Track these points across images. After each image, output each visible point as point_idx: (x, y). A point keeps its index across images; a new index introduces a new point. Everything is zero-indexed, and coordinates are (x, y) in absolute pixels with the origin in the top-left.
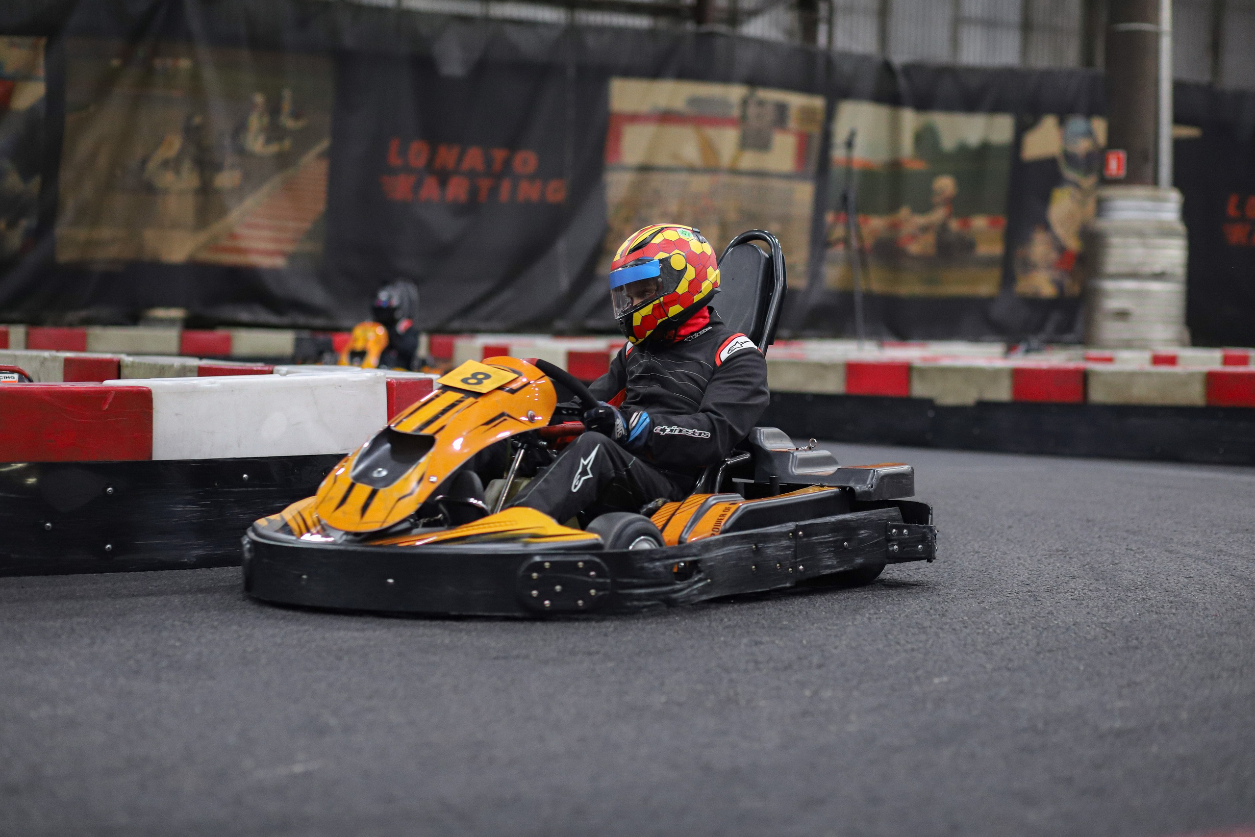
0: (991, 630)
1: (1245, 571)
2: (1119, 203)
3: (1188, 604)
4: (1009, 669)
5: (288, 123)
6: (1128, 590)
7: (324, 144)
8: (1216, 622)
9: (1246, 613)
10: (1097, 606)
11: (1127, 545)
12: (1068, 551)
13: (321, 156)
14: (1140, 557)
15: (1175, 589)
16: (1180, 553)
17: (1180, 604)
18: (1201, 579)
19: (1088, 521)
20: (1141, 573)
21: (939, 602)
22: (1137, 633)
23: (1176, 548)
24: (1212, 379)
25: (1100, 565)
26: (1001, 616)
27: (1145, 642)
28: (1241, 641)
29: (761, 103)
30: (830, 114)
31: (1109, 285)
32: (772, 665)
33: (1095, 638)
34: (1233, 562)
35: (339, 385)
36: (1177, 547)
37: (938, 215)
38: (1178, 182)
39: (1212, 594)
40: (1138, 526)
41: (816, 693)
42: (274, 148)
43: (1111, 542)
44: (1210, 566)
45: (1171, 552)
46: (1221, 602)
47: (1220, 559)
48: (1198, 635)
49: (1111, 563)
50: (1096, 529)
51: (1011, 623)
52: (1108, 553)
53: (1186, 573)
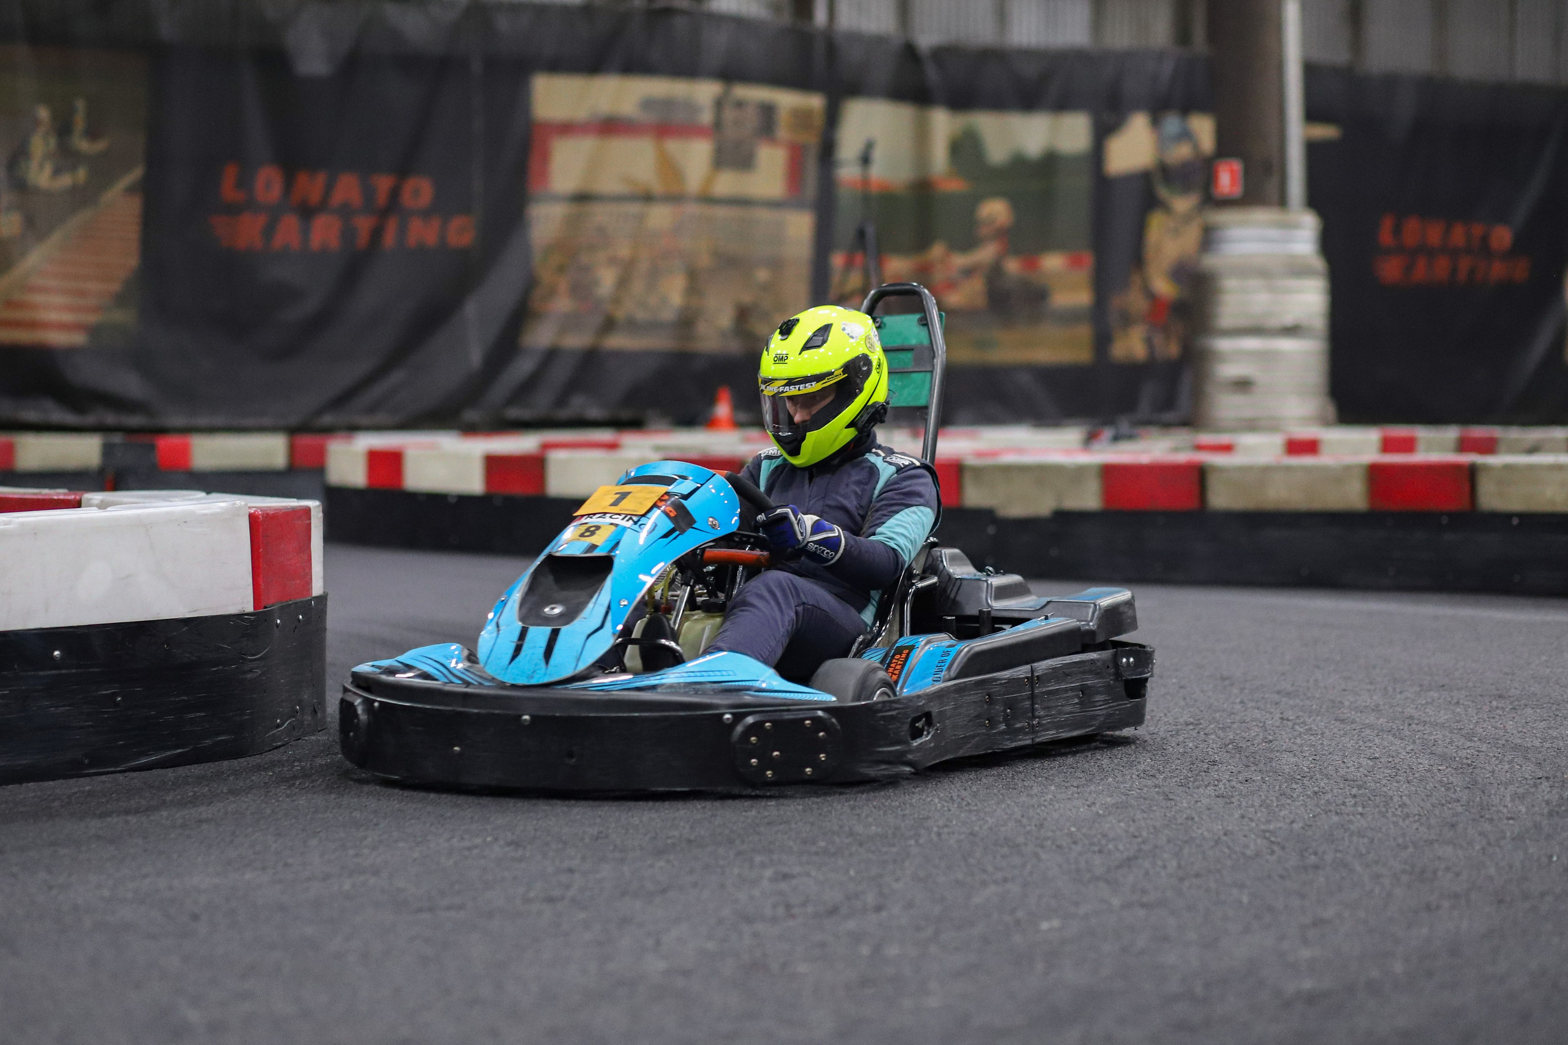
0: (1110, 846)
1: (1449, 746)
2: (1234, 233)
3: (1377, 798)
4: (1143, 905)
5: (83, 145)
6: (1293, 779)
7: (136, 174)
8: (1421, 824)
9: (1460, 809)
10: (1253, 806)
11: (1282, 713)
12: (1200, 724)
13: (130, 190)
14: (1302, 730)
15: (1356, 776)
16: (1356, 722)
17: (1367, 799)
18: (1390, 760)
19: (1223, 679)
20: (1307, 755)
21: (1033, 806)
22: (1314, 844)
23: (1349, 715)
24: (1376, 474)
25: (1249, 744)
26: (1122, 824)
27: (1329, 857)
28: (1460, 853)
29: (740, 104)
30: (832, 118)
31: (1223, 344)
32: (810, 909)
33: (1258, 854)
34: (1431, 734)
35: (184, 520)
36: (1351, 713)
37: (986, 253)
38: (1314, 201)
39: (1408, 782)
40: (1293, 685)
41: (877, 949)
42: (65, 181)
43: (1258, 708)
44: (1400, 741)
45: (1342, 721)
46: (1423, 795)
47: (1412, 730)
48: (1398, 845)
49: (1263, 741)
50: (1235, 691)
51: (1136, 834)
52: (1258, 726)
53: (1368, 752)
